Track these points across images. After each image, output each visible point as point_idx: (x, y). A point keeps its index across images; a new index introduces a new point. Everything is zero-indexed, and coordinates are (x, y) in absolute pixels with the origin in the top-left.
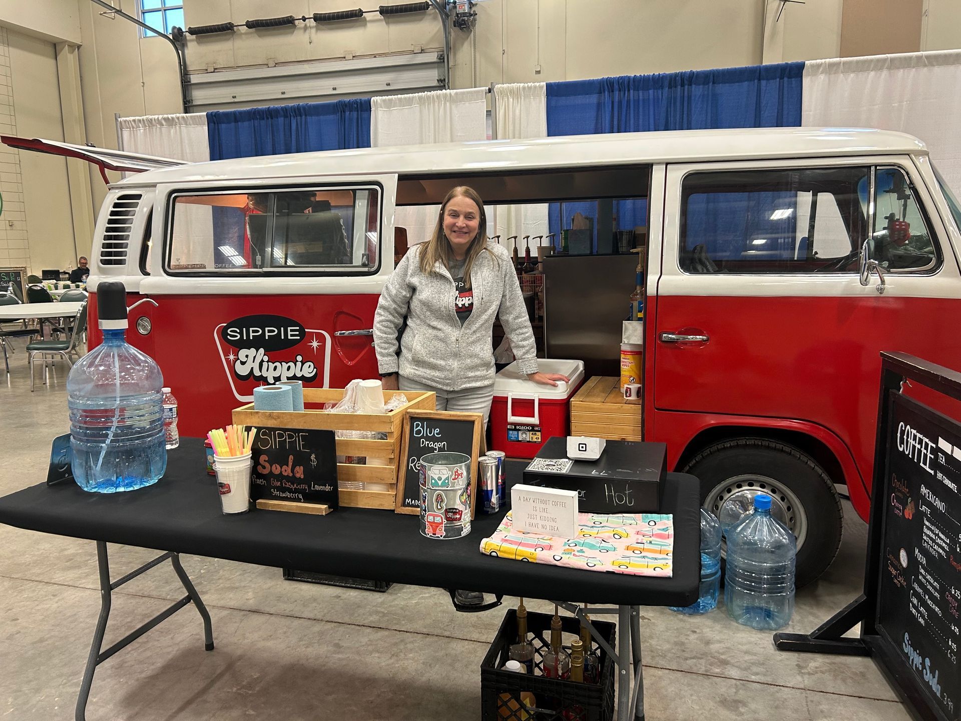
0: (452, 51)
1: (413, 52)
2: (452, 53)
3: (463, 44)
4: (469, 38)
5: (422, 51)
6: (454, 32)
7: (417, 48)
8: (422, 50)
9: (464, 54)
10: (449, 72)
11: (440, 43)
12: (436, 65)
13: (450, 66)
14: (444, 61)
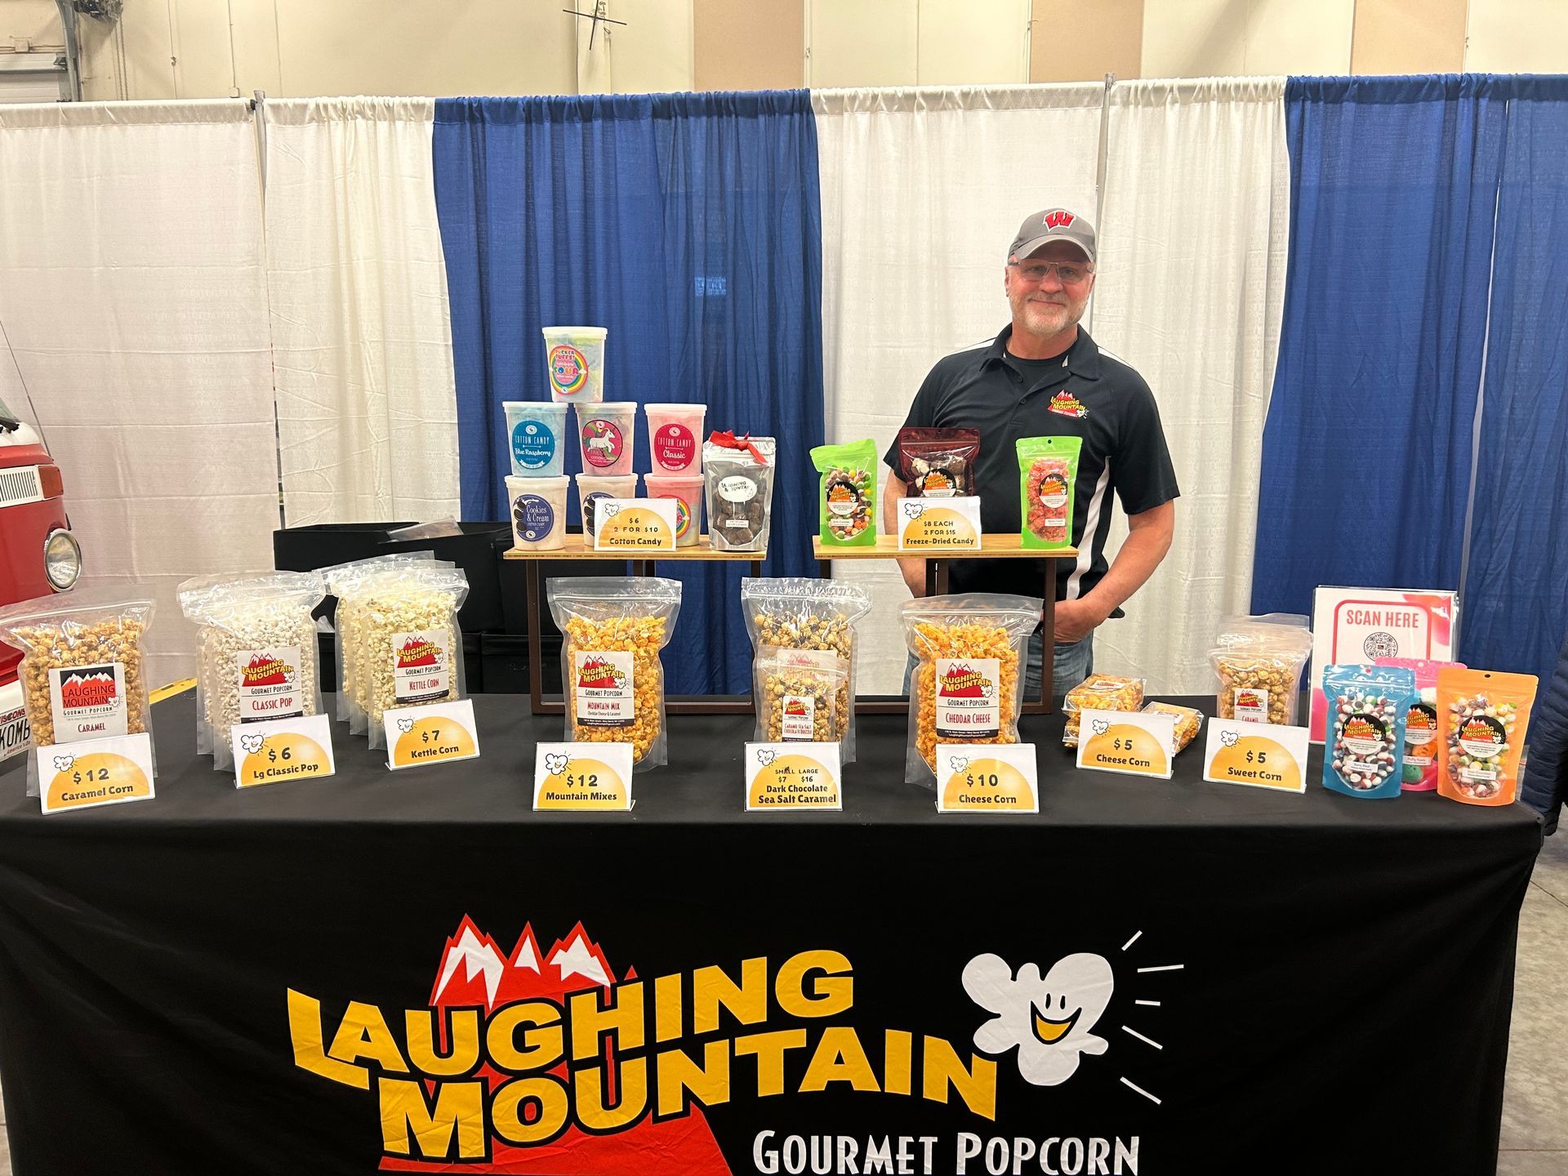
0: (84, 54)
1: (14, 51)
2: (84, 57)
3: (102, 42)
4: (113, 33)
5: (31, 50)
6: (84, 21)
7: (20, 44)
8: (30, 48)
9: (104, 60)
10: (79, 90)
11: (59, 38)
12: (56, 76)
13: (81, 79)
14: (67, 70)
